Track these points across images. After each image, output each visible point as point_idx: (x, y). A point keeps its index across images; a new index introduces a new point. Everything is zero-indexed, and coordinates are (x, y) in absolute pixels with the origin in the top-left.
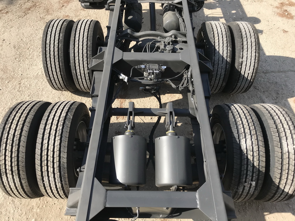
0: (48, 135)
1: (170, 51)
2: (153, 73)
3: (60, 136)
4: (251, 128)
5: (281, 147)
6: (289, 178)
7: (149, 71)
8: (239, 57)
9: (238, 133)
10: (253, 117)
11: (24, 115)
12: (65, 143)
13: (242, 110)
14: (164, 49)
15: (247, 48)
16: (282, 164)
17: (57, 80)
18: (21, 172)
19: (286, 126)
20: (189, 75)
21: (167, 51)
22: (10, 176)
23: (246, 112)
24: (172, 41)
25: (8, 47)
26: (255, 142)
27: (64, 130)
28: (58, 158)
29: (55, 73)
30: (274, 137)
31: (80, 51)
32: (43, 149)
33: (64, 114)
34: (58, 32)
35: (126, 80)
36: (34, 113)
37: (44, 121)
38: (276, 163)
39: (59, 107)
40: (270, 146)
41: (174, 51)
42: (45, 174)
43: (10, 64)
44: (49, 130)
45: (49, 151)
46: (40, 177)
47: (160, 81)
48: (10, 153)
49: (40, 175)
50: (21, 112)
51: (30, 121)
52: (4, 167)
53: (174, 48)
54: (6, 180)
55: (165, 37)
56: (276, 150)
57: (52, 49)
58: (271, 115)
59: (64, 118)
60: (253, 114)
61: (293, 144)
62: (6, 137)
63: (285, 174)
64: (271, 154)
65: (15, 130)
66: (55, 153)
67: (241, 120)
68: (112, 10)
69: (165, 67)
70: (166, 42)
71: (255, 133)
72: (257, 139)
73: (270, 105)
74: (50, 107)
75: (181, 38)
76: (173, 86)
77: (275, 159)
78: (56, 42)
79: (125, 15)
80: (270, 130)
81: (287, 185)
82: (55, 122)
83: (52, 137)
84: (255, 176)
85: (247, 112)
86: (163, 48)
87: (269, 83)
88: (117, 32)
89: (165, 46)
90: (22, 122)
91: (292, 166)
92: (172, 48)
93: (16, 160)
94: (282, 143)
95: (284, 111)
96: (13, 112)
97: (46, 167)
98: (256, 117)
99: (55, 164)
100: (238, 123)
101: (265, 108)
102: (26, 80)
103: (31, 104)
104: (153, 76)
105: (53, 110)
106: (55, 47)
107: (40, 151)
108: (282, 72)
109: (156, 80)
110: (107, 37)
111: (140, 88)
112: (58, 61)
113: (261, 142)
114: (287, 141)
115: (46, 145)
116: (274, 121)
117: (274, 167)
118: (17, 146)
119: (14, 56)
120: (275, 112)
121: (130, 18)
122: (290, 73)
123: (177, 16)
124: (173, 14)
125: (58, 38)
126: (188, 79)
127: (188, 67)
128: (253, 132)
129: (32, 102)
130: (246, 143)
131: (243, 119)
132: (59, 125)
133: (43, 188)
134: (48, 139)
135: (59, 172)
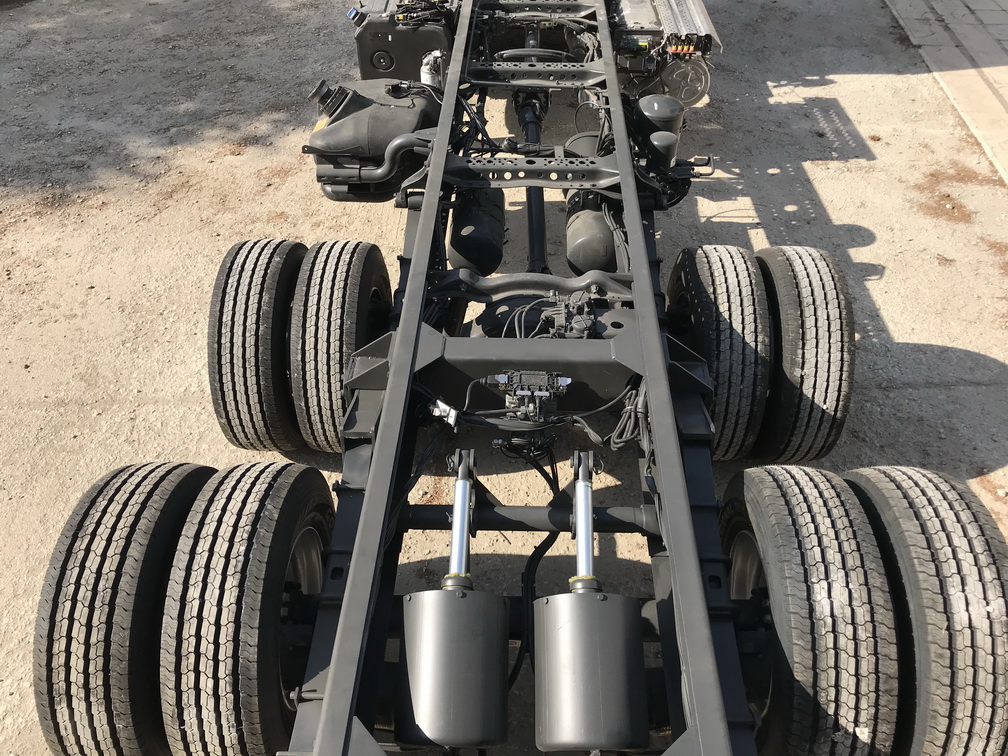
0: (203, 571)
1: (583, 332)
2: (532, 399)
3: (238, 576)
4: (846, 546)
5: (947, 610)
6: (979, 713)
7: (519, 392)
8: (793, 363)
9: (803, 564)
10: (851, 512)
11: (133, 509)
12: (254, 599)
13: (816, 486)
14: (566, 327)
15: (816, 338)
16: (952, 666)
17: (250, 425)
18: (114, 693)
19: (959, 541)
20: (639, 406)
21: (574, 331)
22: (79, 706)
23: (829, 493)
24: (589, 303)
25: (104, 307)
26: (859, 594)
27: (251, 556)
28: (230, 646)
29: (243, 408)
30: (921, 576)
31: (319, 347)
32: (187, 616)
33: (252, 506)
34: (255, 290)
35: (451, 421)
36: (163, 502)
37: (192, 528)
38: (934, 664)
39: (238, 481)
40: (911, 607)
41: (595, 332)
42: (188, 698)
43: (106, 361)
44: (206, 555)
45: (205, 624)
46: (171, 708)
47: (552, 422)
48: (84, 629)
49: (173, 701)
50: (122, 501)
51: (148, 528)
52: (62, 676)
53: (595, 323)
54: (67, 717)
55: (570, 291)
56: (930, 622)
57: (238, 340)
58: (911, 505)
59: (252, 517)
60: (852, 500)
61: (985, 599)
62: (73, 580)
63: (963, 702)
64: (915, 634)
65: (104, 556)
66: (223, 630)
67: (813, 520)
68: (416, 208)
69: (569, 381)
70: (572, 305)
71: (858, 563)
72: (866, 584)
73: (910, 471)
74: (212, 483)
75: (617, 292)
76: (594, 436)
77: (928, 650)
78: (252, 319)
79: (453, 221)
80: (910, 553)
81: (975, 739)
82: (226, 531)
83: (215, 580)
84: (866, 707)
85: (834, 494)
86: (564, 323)
87: (898, 419)
88: (429, 278)
89: (569, 316)
90: (125, 533)
91: (985, 673)
92: (589, 323)
93: (101, 652)
94: (949, 595)
95: (953, 492)
96: (100, 499)
97: (192, 676)
98: (862, 510)
99: (222, 666)
100: (804, 532)
101: (893, 480)
102: (152, 408)
103: (153, 475)
104: (531, 406)
105: (220, 493)
106: (248, 334)
107: (175, 624)
108: (937, 385)
109: (542, 420)
110: (401, 291)
111: (495, 441)
112: (254, 373)
113: (880, 593)
114: (963, 591)
115: (196, 603)
116: (922, 525)
117: (929, 678)
118: (106, 608)
119: (121, 334)
120: (924, 493)
121: (466, 231)
122: (962, 388)
123: (609, 224)
124: (595, 218)
125: (256, 305)
126: (636, 415)
127: (635, 381)
128: (853, 561)
129: (158, 467)
130: (830, 597)
131: (819, 519)
132: (237, 539)
133: (180, 745)
134: (201, 584)
135: (233, 692)
